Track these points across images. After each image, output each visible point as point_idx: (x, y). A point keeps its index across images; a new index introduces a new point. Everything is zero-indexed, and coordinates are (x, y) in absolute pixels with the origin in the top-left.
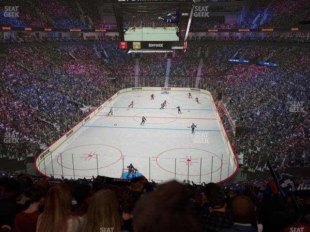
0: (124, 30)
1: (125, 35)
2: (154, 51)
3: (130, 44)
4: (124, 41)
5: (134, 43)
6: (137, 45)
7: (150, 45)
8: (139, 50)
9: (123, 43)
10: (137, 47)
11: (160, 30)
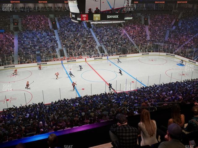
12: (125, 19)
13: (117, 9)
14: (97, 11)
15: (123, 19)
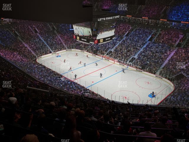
2: (107, 42)
3: (99, 40)
5: (101, 40)
6: (101, 41)
7: (106, 39)
9: (96, 41)
10: (101, 42)
11: (110, 32)
12: (90, 42)
13: (86, 36)
14: (78, 36)
15: (89, 43)
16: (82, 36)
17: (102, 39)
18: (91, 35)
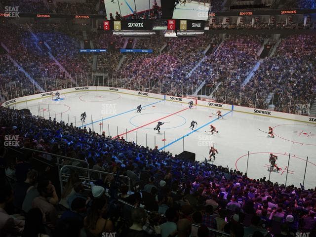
0: (176, 3)
1: (174, 10)
4: (171, 19)
8: (185, 31)
16: (130, 16)
17: (185, 22)
18: (159, 5)
